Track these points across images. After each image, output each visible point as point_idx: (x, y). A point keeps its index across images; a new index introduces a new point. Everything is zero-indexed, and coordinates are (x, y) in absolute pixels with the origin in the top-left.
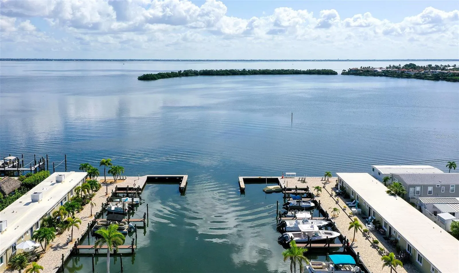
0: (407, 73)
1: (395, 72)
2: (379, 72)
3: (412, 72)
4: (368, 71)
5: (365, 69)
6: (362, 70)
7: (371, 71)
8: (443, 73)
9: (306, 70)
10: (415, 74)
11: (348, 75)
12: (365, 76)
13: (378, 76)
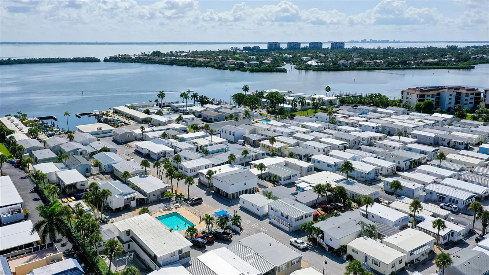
0: (153, 60)
1: (145, 59)
2: (133, 59)
3: (157, 59)
4: (125, 58)
5: (123, 57)
6: (120, 58)
7: (128, 58)
8: (176, 59)
9: (71, 58)
10: (159, 60)
11: (109, 62)
12: (123, 62)
13: (132, 62)
